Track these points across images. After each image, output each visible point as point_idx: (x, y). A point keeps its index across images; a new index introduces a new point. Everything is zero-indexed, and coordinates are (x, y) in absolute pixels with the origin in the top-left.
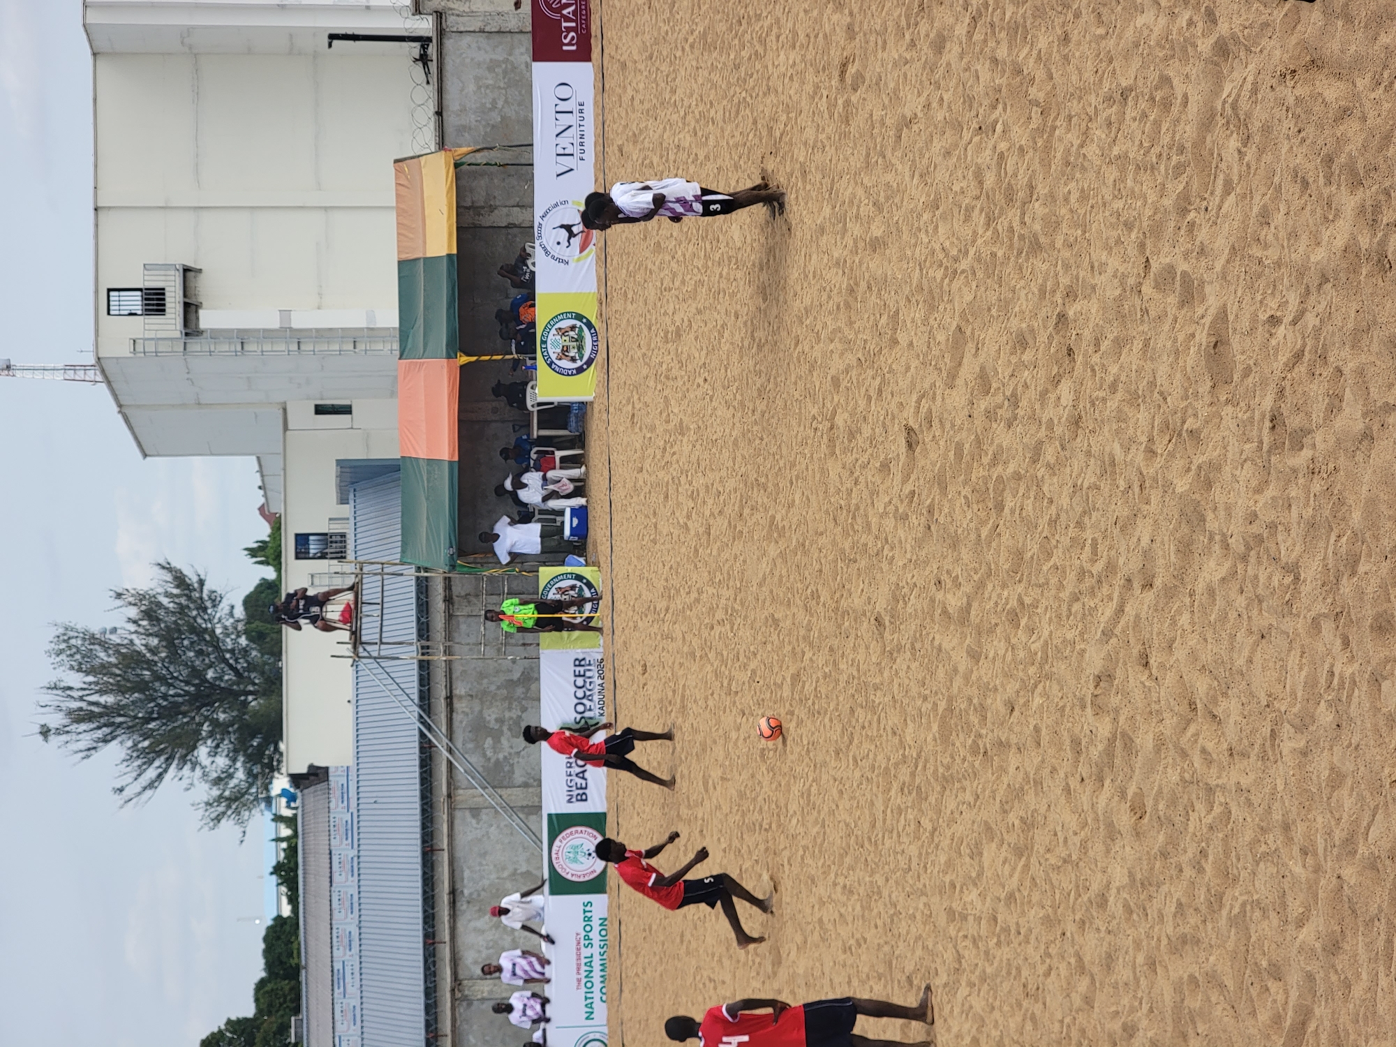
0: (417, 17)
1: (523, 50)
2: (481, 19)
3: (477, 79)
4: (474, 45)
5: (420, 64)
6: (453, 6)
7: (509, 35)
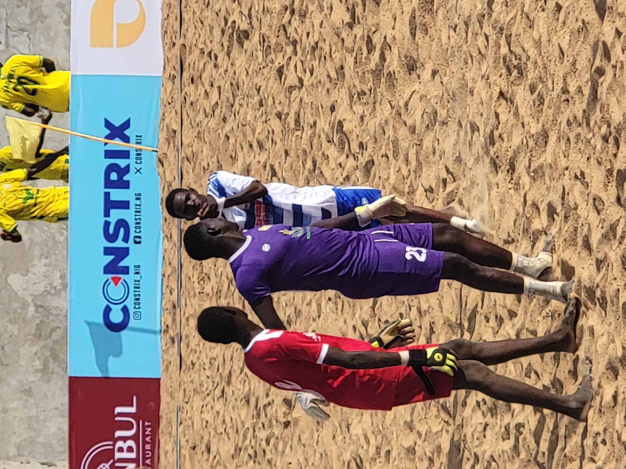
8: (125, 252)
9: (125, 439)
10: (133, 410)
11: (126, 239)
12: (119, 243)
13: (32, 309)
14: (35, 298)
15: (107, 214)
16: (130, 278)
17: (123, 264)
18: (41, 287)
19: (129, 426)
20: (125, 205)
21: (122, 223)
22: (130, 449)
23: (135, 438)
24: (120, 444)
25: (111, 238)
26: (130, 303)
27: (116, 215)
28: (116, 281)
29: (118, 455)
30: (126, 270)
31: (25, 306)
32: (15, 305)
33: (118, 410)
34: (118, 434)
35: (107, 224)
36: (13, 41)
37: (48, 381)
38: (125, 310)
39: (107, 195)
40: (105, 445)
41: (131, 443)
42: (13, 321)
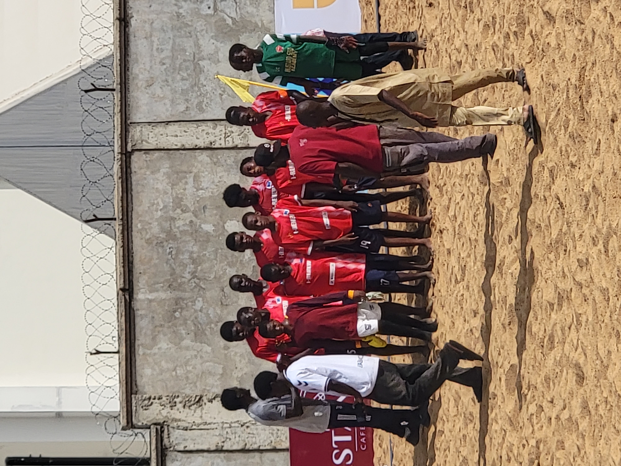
0: (129, 432)
2: (217, 432)
6: (178, 416)
7: (257, 455)
36: (221, 5)
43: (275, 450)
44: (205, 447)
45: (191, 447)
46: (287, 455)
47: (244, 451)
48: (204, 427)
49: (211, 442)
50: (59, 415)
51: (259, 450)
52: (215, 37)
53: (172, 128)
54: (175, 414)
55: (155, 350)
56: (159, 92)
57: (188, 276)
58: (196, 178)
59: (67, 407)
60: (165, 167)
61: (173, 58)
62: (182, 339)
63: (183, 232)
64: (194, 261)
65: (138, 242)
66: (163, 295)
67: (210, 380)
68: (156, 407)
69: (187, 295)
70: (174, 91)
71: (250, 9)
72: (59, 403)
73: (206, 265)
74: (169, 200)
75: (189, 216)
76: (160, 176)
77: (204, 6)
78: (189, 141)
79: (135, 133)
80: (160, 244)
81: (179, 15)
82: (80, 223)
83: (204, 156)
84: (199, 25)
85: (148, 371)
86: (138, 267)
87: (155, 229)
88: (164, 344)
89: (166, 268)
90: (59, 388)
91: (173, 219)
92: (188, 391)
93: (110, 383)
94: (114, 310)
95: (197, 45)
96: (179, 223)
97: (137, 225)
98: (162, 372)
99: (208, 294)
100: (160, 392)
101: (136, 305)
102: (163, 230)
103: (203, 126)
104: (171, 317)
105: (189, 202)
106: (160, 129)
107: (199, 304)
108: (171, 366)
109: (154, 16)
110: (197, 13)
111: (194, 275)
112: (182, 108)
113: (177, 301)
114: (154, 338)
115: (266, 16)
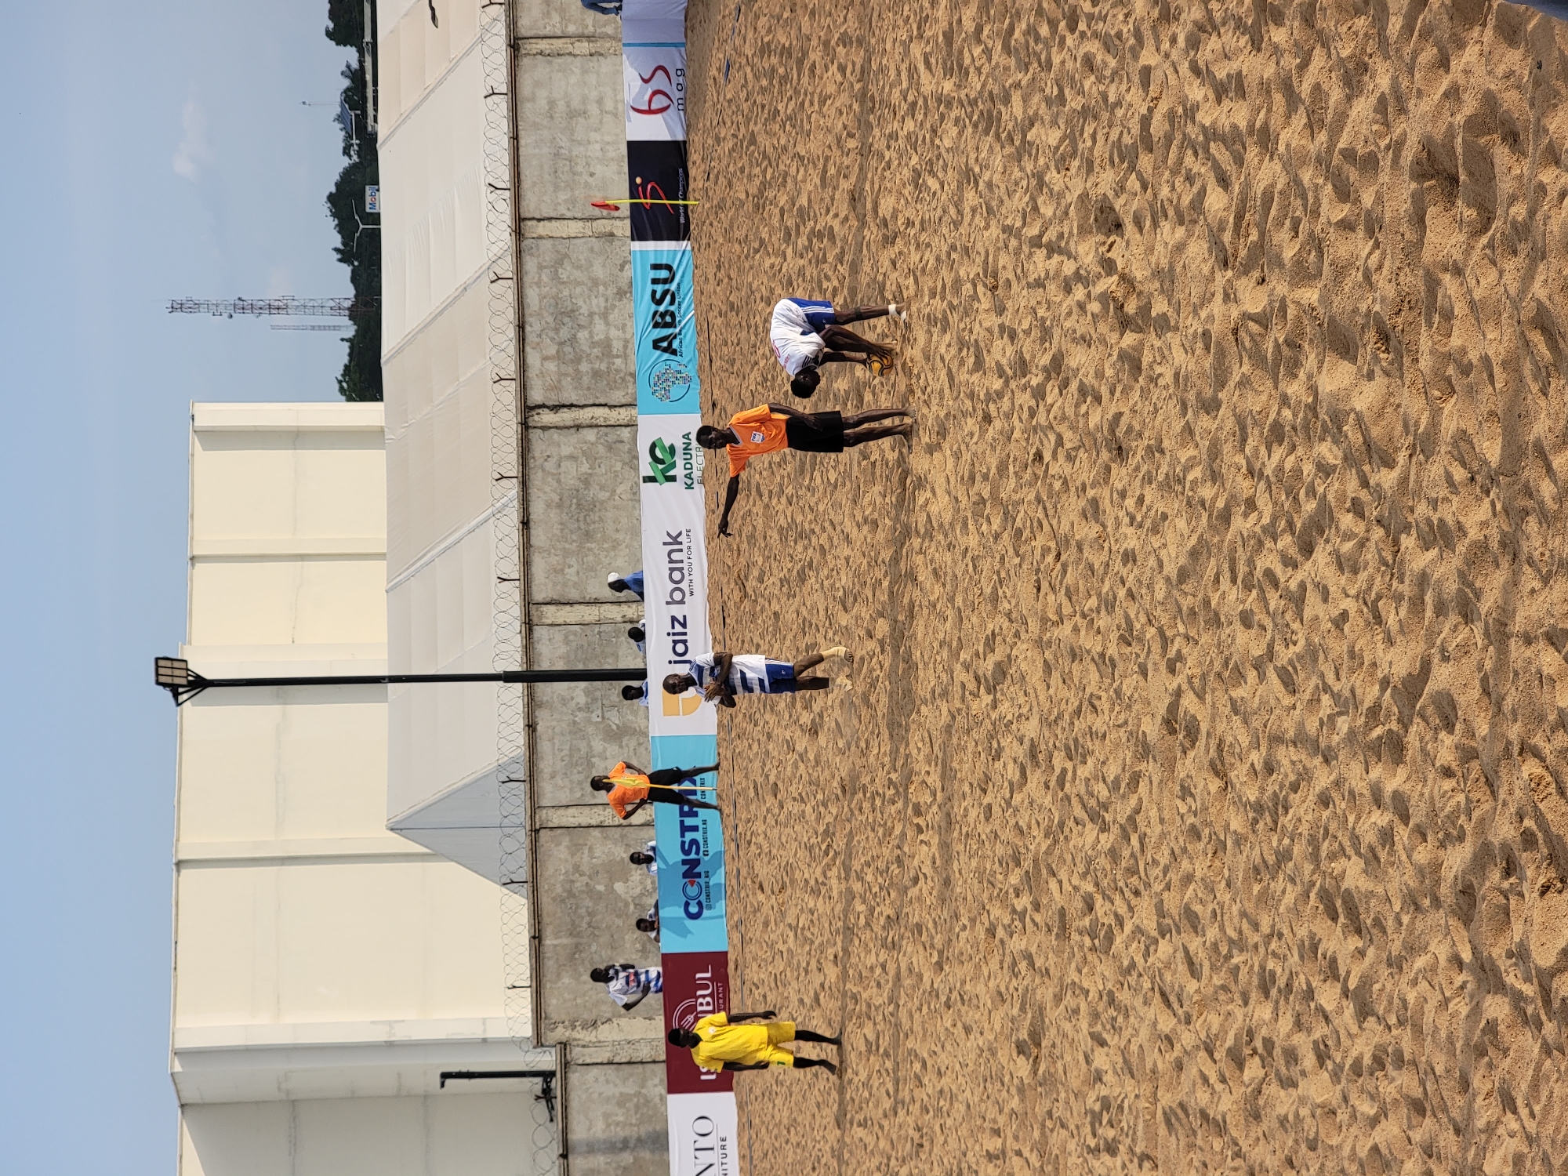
0: (539, 1050)
1: (657, 1081)
2: (609, 1049)
3: (606, 1116)
4: (602, 1079)
5: (543, 1102)
6: (578, 1036)
7: (640, 1067)
8: (697, 862)
9: (704, 996)
10: (708, 975)
11: (697, 853)
12: (693, 856)
13: (632, 907)
14: (634, 899)
15: (683, 836)
16: (702, 881)
17: (697, 870)
18: (638, 891)
19: (706, 987)
20: (695, 829)
21: (694, 842)
22: (708, 1004)
23: (711, 995)
24: (700, 1000)
25: (686, 852)
26: (703, 898)
27: (689, 836)
28: (692, 884)
29: (700, 1009)
30: (699, 875)
31: (627, 904)
32: (620, 905)
33: (698, 975)
34: (699, 993)
35: (683, 843)
36: (607, 715)
37: (646, 958)
38: (700, 904)
39: (682, 822)
40: (690, 1001)
41: (709, 999)
42: (619, 916)
43: (654, 1062)
44: (599, 1060)
45: (588, 1061)
46: (663, 1066)
47: (629, 1063)
48: (599, 1044)
49: (603, 1056)
50: (484, 1040)
51: (642, 1063)
52: (604, 740)
53: (571, 811)
54: (575, 1035)
55: (560, 984)
56: (560, 783)
57: (585, 926)
58: (591, 849)
59: (491, 1034)
60: (566, 841)
61: (571, 756)
62: (580, 975)
63: (582, 892)
64: (589, 914)
65: (545, 901)
66: (565, 941)
67: (603, 1008)
68: (560, 1029)
69: (584, 941)
70: (572, 782)
71: (630, 717)
72: (485, 1031)
73: (599, 917)
74: (570, 867)
75: (585, 879)
76: (562, 848)
77: (594, 715)
78: (584, 821)
79: (542, 815)
80: (563, 901)
81: (575, 722)
82: (498, 887)
83: (596, 833)
84: (591, 730)
85: (554, 1001)
86: (546, 919)
87: (559, 889)
88: (566, 980)
89: (568, 919)
90: (484, 1020)
91: (573, 882)
92: (585, 1016)
93: (523, 1011)
94: (527, 953)
95: (590, 747)
96: (578, 884)
97: (544, 886)
98: (565, 1001)
99: (601, 940)
100: (563, 1017)
101: (543, 949)
102: (565, 890)
103: (595, 809)
104: (571, 957)
105: (585, 868)
106: (561, 811)
107: (594, 948)
108: (571, 996)
109: (554, 723)
110: (589, 721)
111: (589, 925)
112: (578, 795)
113: (577, 946)
114: (559, 975)
115: (642, 723)
